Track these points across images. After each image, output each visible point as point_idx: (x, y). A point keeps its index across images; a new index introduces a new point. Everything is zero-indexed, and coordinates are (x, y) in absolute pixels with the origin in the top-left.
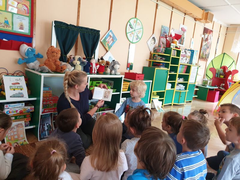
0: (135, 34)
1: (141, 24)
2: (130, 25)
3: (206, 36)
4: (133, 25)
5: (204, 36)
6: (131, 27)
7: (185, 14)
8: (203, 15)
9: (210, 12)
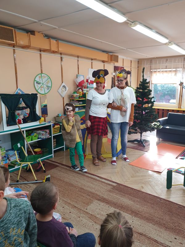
1: (46, 76)
4: (40, 81)
7: (92, 59)
8: (108, 57)
9: (114, 54)
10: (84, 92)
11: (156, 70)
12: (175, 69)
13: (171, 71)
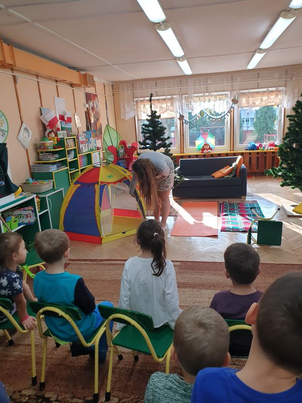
3: (91, 104)
5: (89, 105)
7: (57, 81)
8: (80, 78)
9: (87, 73)
10: (60, 137)
11: (143, 99)
12: (170, 97)
13: (165, 99)
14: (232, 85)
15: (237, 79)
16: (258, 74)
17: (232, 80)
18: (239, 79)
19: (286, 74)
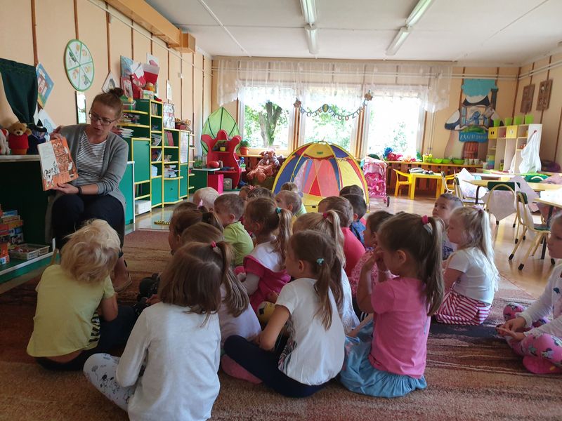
0: (82, 74)
1: (88, 53)
2: (71, 54)
4: (75, 55)
6: (73, 59)
7: (152, 34)
8: (180, 38)
9: (189, 33)
14: (364, 77)
15: (373, 71)
16: (397, 67)
17: (365, 70)
18: (376, 70)
19: (430, 72)
